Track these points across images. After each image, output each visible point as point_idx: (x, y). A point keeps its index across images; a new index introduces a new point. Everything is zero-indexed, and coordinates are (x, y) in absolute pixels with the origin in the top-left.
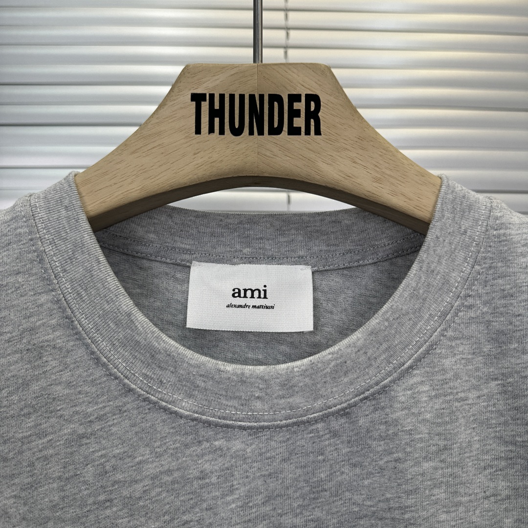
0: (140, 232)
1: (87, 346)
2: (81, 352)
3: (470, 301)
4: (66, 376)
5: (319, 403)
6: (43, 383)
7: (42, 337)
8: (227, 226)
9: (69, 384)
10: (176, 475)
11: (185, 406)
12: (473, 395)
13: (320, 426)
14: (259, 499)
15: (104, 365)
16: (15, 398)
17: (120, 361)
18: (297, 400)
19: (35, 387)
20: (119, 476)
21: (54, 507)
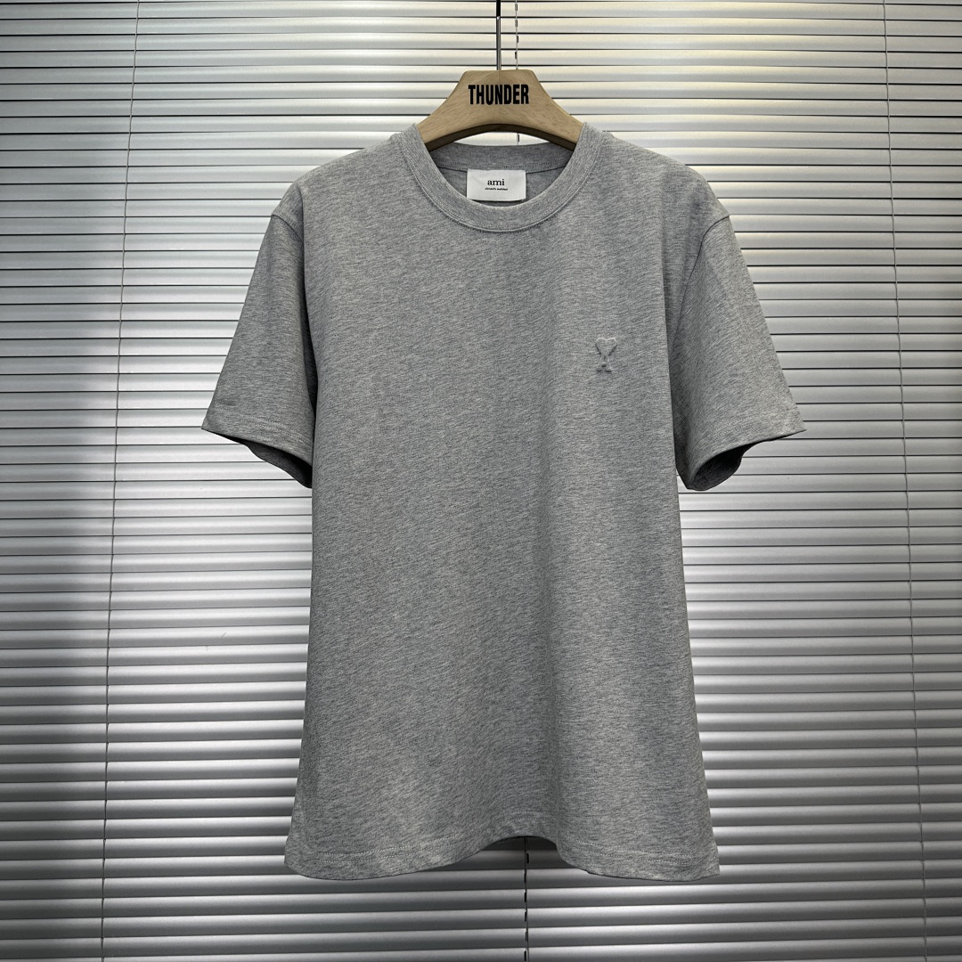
0: (442, 156)
1: (427, 198)
2: (425, 201)
3: (592, 176)
4: (419, 211)
5: (527, 222)
6: (410, 213)
7: (408, 194)
8: (484, 152)
9: (421, 214)
10: (467, 252)
11: (470, 223)
12: (592, 216)
13: (527, 232)
14: (502, 262)
15: (435, 206)
16: (399, 219)
17: (442, 205)
18: (517, 221)
19: (407, 215)
20: (443, 252)
21: (418, 263)
